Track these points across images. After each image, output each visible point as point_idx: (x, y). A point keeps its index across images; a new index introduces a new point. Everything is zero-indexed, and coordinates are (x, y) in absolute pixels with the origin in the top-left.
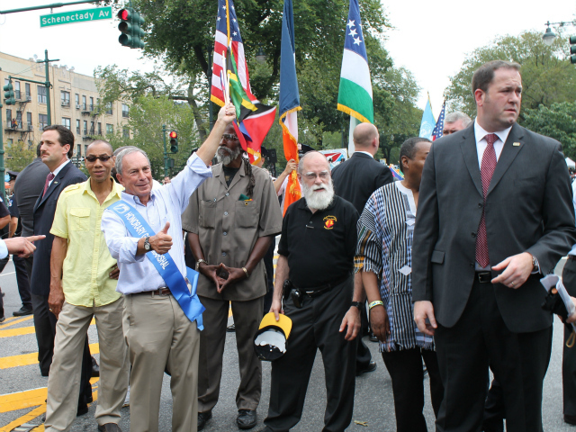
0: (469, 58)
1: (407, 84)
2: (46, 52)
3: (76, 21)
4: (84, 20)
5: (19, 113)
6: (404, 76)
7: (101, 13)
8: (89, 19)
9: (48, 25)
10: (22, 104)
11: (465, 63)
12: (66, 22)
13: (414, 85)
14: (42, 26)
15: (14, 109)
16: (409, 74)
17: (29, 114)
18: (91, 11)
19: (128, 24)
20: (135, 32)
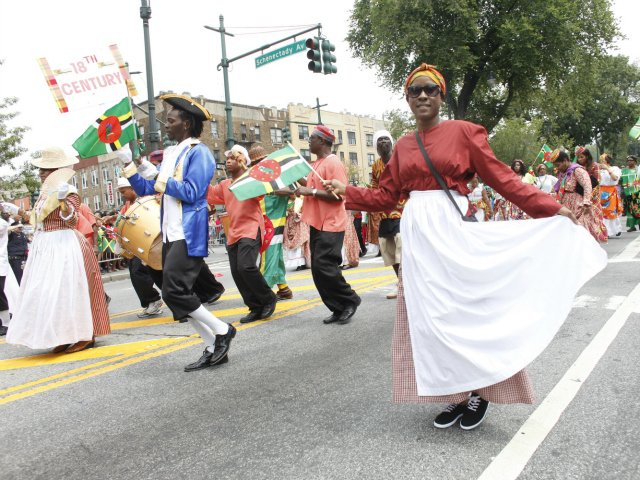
2: (318, 100)
3: (280, 57)
4: (286, 55)
7: (298, 47)
8: (289, 54)
9: (261, 65)
10: (337, 146)
12: (273, 60)
14: (257, 66)
17: (342, 154)
18: (289, 47)
19: (315, 52)
20: (326, 59)
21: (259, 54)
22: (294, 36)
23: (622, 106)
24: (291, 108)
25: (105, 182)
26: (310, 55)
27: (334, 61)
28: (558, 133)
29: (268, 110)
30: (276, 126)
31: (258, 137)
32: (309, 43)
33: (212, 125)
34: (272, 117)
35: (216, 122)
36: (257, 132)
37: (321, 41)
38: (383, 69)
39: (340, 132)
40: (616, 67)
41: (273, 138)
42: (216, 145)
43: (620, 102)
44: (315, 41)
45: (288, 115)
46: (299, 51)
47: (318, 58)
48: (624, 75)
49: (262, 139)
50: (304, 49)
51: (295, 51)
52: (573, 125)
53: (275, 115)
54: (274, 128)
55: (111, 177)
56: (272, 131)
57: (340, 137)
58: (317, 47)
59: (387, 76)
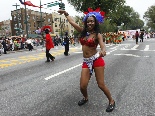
0: (149, 8)
1: (137, 15)
4: (54, 6)
5: (63, 25)
6: (137, 14)
9: (49, 7)
10: (63, 23)
11: (148, 9)
13: (139, 15)
15: (62, 24)
16: (138, 13)
17: (65, 25)
18: (55, 4)
19: (61, 6)
20: (63, 7)
21: (48, 5)
22: (56, 2)
23: (128, 17)
24: (53, 13)
25: (6, 30)
26: (60, 6)
27: (65, 8)
28: (114, 23)
29: (47, 14)
30: (49, 18)
31: (45, 20)
32: (60, 4)
33: (33, 17)
34: (48, 15)
35: (34, 16)
36: (44, 19)
37: (62, 3)
38: (75, 7)
39: (64, 20)
40: (127, 8)
41: (48, 20)
42: (34, 22)
43: (127, 16)
44: (61, 3)
45: (52, 15)
46: (57, 5)
47: (61, 7)
48: (129, 10)
49: (46, 20)
50: (58, 5)
51: (56, 5)
52: (117, 21)
53: (49, 15)
54: (48, 18)
55: (7, 29)
56: (48, 19)
57: (64, 21)
58: (61, 5)
59: (76, 9)
